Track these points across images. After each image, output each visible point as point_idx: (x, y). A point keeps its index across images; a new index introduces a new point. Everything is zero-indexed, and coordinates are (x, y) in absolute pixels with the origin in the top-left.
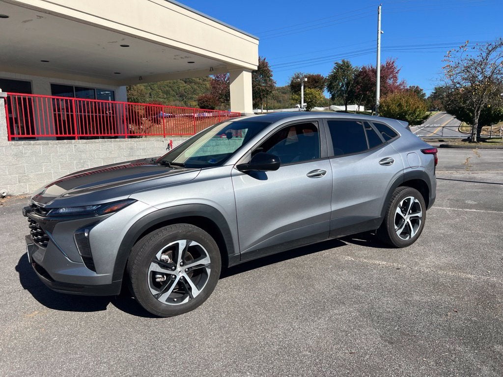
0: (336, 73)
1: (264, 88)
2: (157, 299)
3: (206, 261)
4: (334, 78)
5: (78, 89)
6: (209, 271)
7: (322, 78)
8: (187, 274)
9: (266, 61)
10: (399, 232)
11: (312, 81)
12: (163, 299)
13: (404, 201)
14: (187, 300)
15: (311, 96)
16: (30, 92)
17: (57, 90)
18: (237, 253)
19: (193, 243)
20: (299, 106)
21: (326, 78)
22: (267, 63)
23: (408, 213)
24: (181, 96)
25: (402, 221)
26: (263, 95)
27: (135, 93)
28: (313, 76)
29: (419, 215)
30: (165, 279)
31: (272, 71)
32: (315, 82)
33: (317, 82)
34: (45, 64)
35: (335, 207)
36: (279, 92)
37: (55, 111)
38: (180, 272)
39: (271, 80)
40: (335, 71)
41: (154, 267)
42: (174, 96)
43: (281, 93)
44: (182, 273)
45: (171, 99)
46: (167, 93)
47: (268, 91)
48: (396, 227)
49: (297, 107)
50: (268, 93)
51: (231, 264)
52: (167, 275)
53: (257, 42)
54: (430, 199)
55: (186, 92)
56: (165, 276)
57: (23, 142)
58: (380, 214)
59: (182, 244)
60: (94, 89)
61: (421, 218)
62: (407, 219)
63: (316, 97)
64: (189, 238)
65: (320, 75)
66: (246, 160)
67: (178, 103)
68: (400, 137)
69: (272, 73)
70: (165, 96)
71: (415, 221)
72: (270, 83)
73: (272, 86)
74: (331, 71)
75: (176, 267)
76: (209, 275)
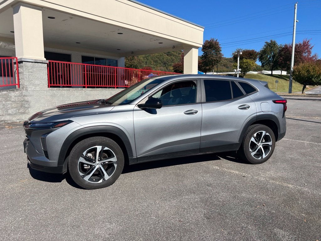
0: (266, 49)
1: (215, 59)
2: (83, 178)
3: (114, 159)
4: (264, 52)
5: (98, 59)
6: (116, 165)
7: (256, 52)
8: (102, 166)
9: (217, 41)
10: (253, 154)
11: (248, 55)
12: (87, 178)
13: (258, 134)
14: (101, 181)
15: (247, 64)
16: (70, 61)
17: (85, 59)
18: (135, 157)
19: (106, 148)
20: (235, 70)
21: (258, 52)
22: (218, 42)
23: (261, 141)
24: (164, 64)
25: (256, 146)
26: (215, 63)
27: (136, 62)
28: (249, 51)
29: (270, 143)
30: (89, 167)
31: (221, 48)
32: (250, 55)
33: (251, 55)
34: (78, 45)
35: (204, 134)
36: (228, 61)
38: (98, 164)
39: (220, 53)
40: (265, 47)
41: (82, 160)
42: (160, 64)
43: (229, 62)
44: (99, 165)
45: (158, 65)
46: (156, 62)
47: (218, 60)
48: (250, 150)
49: (234, 71)
50: (217, 62)
51: (131, 163)
52: (91, 165)
53: (203, 30)
54: (279, 133)
55: (167, 61)
56: (89, 166)
57: (56, 89)
58: (238, 141)
59: (99, 148)
60: (106, 59)
61: (271, 146)
62: (260, 146)
63: (250, 65)
64: (104, 145)
65: (254, 50)
66: (144, 102)
67: (162, 68)
68: (258, 91)
69: (221, 49)
70: (155, 64)
71: (266, 148)
72: (219, 55)
73: (220, 58)
74: (262, 48)
75: (95, 161)
76: (116, 168)
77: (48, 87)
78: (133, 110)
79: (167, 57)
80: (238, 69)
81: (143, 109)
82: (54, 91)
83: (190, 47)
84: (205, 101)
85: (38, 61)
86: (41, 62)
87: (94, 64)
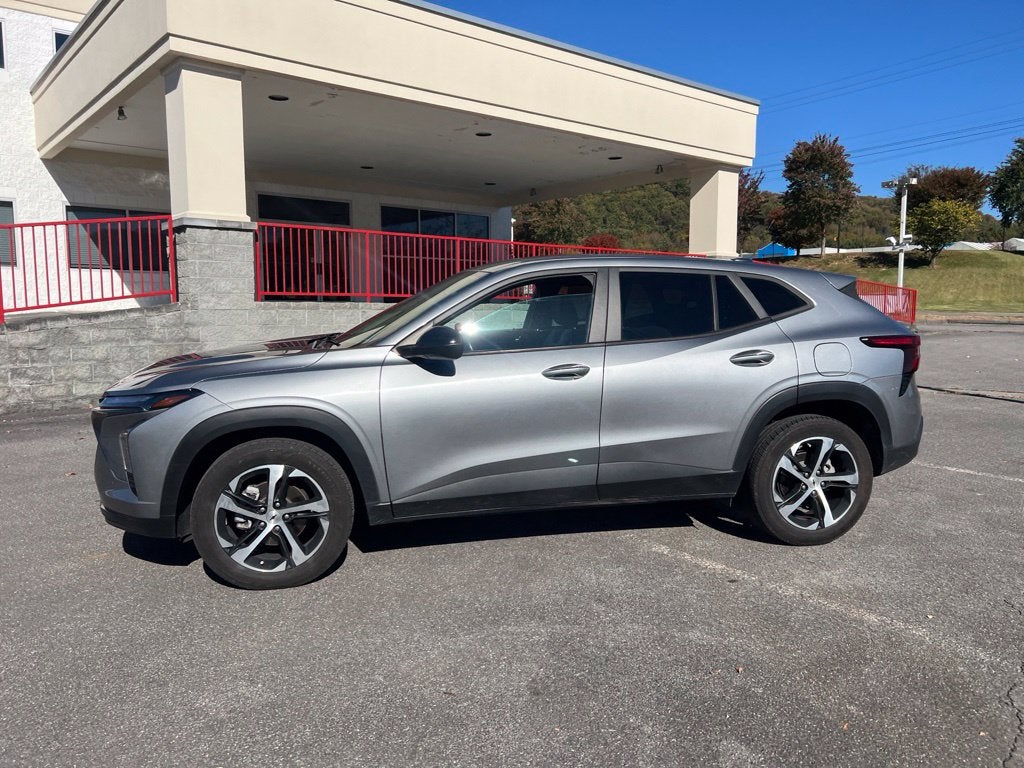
0: (1017, 164)
1: (829, 202)
2: (230, 554)
3: (320, 506)
4: (1010, 175)
5: (428, 215)
6: (325, 524)
7: (979, 176)
8: (286, 524)
9: (839, 143)
10: (786, 511)
11: (950, 185)
12: (240, 556)
13: (804, 444)
14: (282, 567)
15: (943, 217)
16: (346, 221)
17: (393, 217)
18: (384, 502)
19: (297, 473)
20: (893, 240)
21: (988, 176)
22: (842, 147)
23: (816, 470)
24: (663, 223)
25: (799, 487)
26: (827, 217)
27: (566, 219)
28: (954, 171)
29: (851, 479)
30: (250, 525)
31: (852, 165)
33: (962, 186)
34: (367, 172)
35: (609, 440)
36: (884, 210)
37: (385, 253)
38: (273, 517)
39: (847, 184)
40: (1014, 158)
41: (225, 502)
42: (650, 223)
43: (888, 212)
44: (277, 520)
45: (644, 229)
46: (637, 217)
47: (839, 208)
48: (777, 498)
49: (889, 244)
50: (837, 212)
51: (374, 521)
52: (254, 521)
53: (755, 110)
54: (885, 447)
55: (674, 215)
56: (250, 522)
57: (277, 304)
58: (731, 466)
59: (277, 472)
60: (453, 214)
61: (855, 488)
62: (815, 486)
63: (956, 219)
64: (291, 465)
65: (973, 170)
67: (656, 236)
68: (813, 307)
69: (852, 169)
70: (633, 223)
71: (836, 492)
72: (845, 191)
73: (848, 198)
74: (1005, 159)
75: (266, 508)
76: (326, 533)
77: (256, 300)
78: (383, 364)
79: (673, 199)
80: (903, 235)
81: (414, 361)
82: (273, 312)
83: (706, 169)
84: (619, 338)
85: (229, 225)
86: (236, 226)
87: (418, 233)
